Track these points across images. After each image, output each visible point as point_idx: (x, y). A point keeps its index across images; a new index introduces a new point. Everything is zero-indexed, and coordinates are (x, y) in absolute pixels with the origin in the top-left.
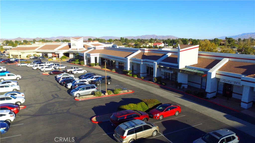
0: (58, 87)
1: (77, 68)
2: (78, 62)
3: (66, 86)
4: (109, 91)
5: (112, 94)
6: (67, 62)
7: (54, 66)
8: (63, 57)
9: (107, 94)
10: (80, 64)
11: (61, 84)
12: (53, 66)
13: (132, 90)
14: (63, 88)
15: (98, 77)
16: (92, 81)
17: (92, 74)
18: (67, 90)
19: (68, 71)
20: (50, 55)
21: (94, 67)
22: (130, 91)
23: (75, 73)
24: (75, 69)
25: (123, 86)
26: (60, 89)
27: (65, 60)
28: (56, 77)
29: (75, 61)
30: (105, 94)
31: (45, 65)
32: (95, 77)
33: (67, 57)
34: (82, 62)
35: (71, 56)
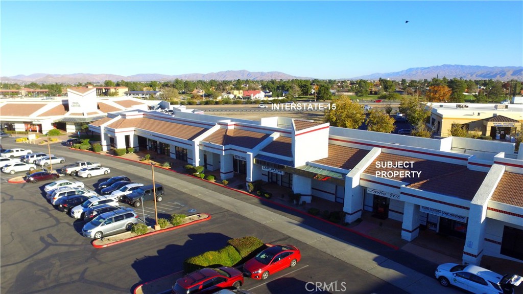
0: (51, 216)
1: (88, 164)
2: (89, 146)
3: (70, 213)
4: (162, 220)
5: (168, 225)
6: (64, 144)
7: (35, 158)
8: (51, 133)
9: (158, 228)
10: (92, 149)
11: (56, 207)
12: (31, 160)
13: (206, 213)
14: (63, 216)
15: (137, 188)
16: (124, 197)
17: (122, 179)
18: (72, 222)
19: (69, 171)
20: (19, 128)
21: (126, 156)
22: (204, 216)
23: (84, 174)
24: (84, 167)
25: (188, 204)
26: (58, 221)
27: (57, 140)
28: (42, 188)
29: (80, 143)
30: (153, 227)
31: (12, 157)
32: (129, 186)
33: (61, 132)
34: (96, 145)
35: (71, 129)
